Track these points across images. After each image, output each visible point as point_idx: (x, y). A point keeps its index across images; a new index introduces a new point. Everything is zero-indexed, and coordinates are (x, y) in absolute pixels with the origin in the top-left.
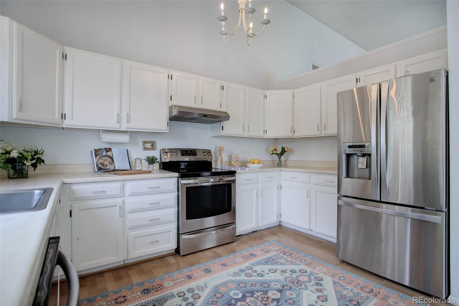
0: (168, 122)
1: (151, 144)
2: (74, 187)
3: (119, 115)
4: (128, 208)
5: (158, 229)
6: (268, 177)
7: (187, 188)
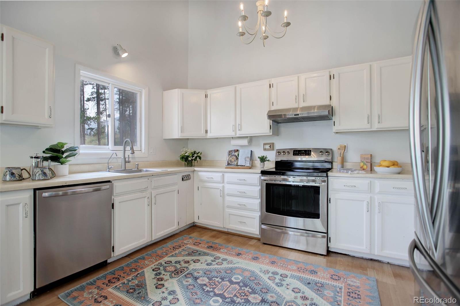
0: (271, 126)
1: (269, 146)
2: (200, 173)
3: (235, 126)
4: (226, 192)
5: (243, 213)
6: (393, 188)
7: (266, 184)
